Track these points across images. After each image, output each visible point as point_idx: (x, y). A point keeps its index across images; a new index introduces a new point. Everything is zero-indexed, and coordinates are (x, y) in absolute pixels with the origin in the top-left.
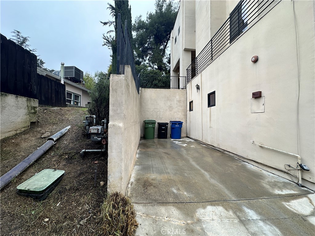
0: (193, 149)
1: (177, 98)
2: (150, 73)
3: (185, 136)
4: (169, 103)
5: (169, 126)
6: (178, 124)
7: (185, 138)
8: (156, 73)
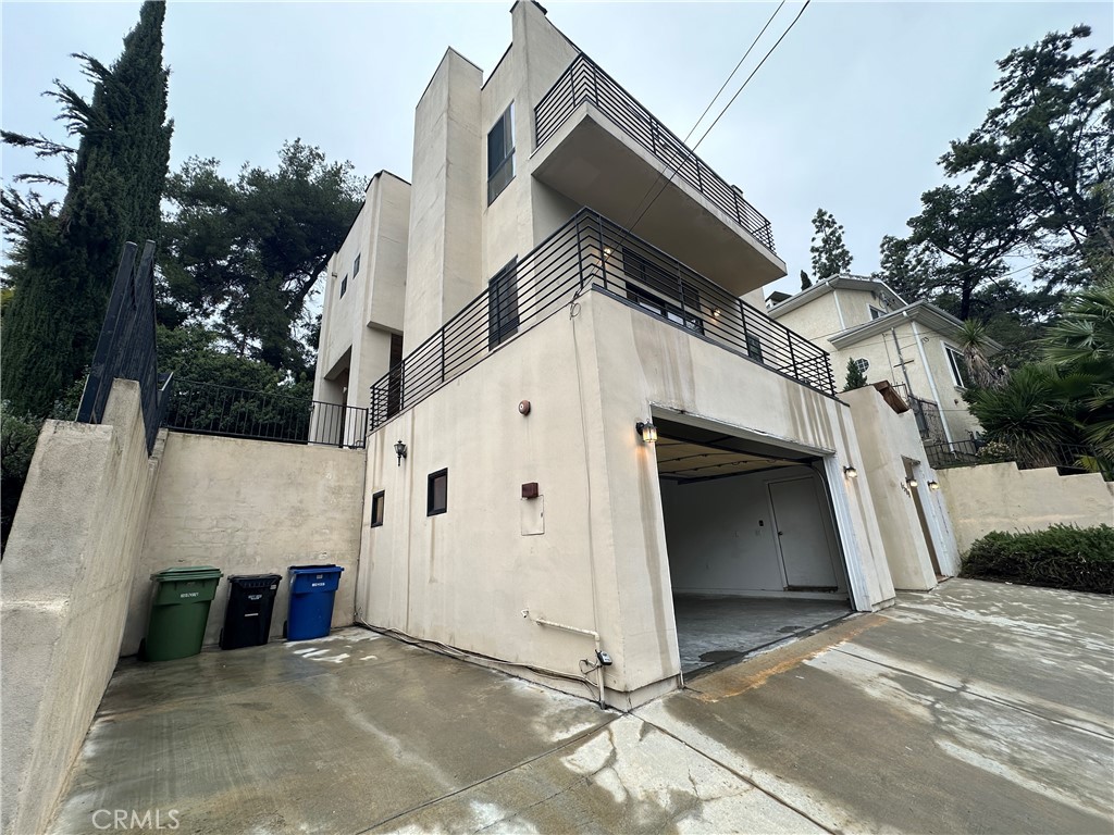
0: (370, 666)
1: (328, 480)
2: (224, 367)
3: (350, 622)
4: (293, 497)
5: (283, 589)
6: (321, 577)
7: (347, 630)
8: (251, 372)
